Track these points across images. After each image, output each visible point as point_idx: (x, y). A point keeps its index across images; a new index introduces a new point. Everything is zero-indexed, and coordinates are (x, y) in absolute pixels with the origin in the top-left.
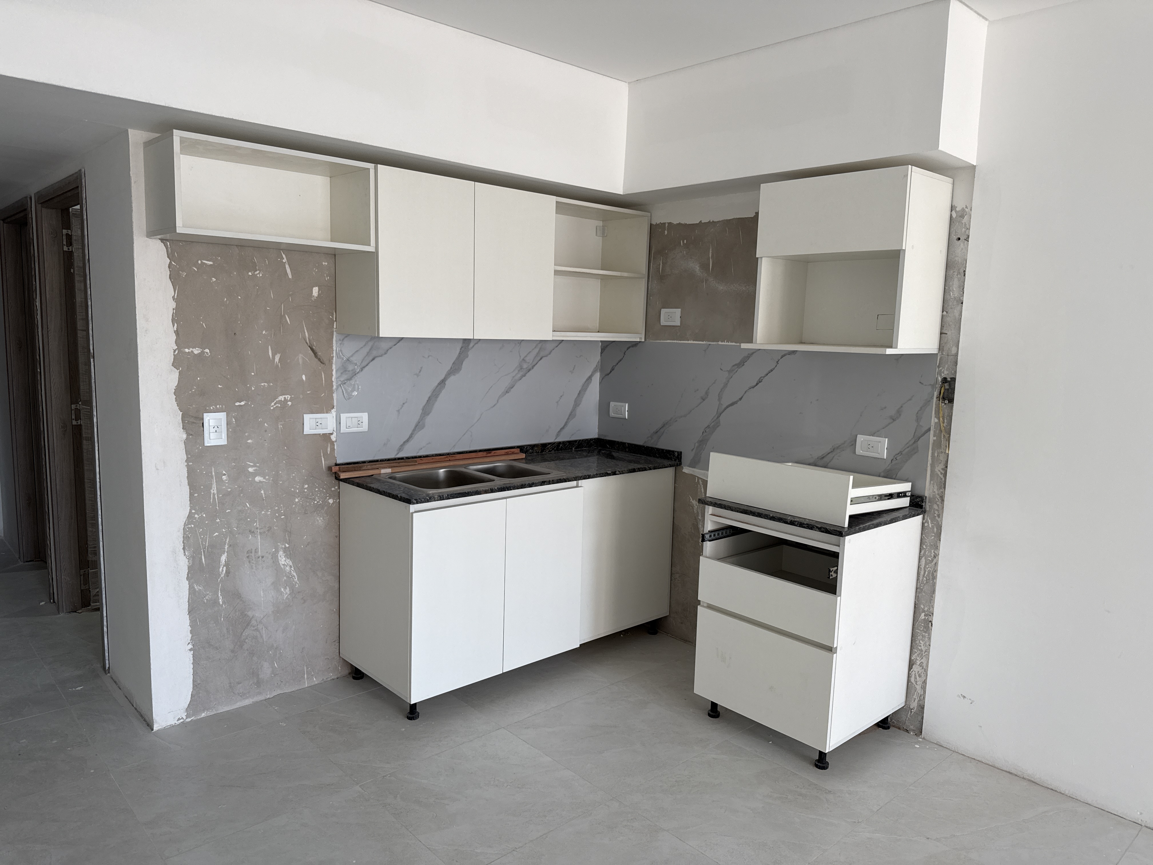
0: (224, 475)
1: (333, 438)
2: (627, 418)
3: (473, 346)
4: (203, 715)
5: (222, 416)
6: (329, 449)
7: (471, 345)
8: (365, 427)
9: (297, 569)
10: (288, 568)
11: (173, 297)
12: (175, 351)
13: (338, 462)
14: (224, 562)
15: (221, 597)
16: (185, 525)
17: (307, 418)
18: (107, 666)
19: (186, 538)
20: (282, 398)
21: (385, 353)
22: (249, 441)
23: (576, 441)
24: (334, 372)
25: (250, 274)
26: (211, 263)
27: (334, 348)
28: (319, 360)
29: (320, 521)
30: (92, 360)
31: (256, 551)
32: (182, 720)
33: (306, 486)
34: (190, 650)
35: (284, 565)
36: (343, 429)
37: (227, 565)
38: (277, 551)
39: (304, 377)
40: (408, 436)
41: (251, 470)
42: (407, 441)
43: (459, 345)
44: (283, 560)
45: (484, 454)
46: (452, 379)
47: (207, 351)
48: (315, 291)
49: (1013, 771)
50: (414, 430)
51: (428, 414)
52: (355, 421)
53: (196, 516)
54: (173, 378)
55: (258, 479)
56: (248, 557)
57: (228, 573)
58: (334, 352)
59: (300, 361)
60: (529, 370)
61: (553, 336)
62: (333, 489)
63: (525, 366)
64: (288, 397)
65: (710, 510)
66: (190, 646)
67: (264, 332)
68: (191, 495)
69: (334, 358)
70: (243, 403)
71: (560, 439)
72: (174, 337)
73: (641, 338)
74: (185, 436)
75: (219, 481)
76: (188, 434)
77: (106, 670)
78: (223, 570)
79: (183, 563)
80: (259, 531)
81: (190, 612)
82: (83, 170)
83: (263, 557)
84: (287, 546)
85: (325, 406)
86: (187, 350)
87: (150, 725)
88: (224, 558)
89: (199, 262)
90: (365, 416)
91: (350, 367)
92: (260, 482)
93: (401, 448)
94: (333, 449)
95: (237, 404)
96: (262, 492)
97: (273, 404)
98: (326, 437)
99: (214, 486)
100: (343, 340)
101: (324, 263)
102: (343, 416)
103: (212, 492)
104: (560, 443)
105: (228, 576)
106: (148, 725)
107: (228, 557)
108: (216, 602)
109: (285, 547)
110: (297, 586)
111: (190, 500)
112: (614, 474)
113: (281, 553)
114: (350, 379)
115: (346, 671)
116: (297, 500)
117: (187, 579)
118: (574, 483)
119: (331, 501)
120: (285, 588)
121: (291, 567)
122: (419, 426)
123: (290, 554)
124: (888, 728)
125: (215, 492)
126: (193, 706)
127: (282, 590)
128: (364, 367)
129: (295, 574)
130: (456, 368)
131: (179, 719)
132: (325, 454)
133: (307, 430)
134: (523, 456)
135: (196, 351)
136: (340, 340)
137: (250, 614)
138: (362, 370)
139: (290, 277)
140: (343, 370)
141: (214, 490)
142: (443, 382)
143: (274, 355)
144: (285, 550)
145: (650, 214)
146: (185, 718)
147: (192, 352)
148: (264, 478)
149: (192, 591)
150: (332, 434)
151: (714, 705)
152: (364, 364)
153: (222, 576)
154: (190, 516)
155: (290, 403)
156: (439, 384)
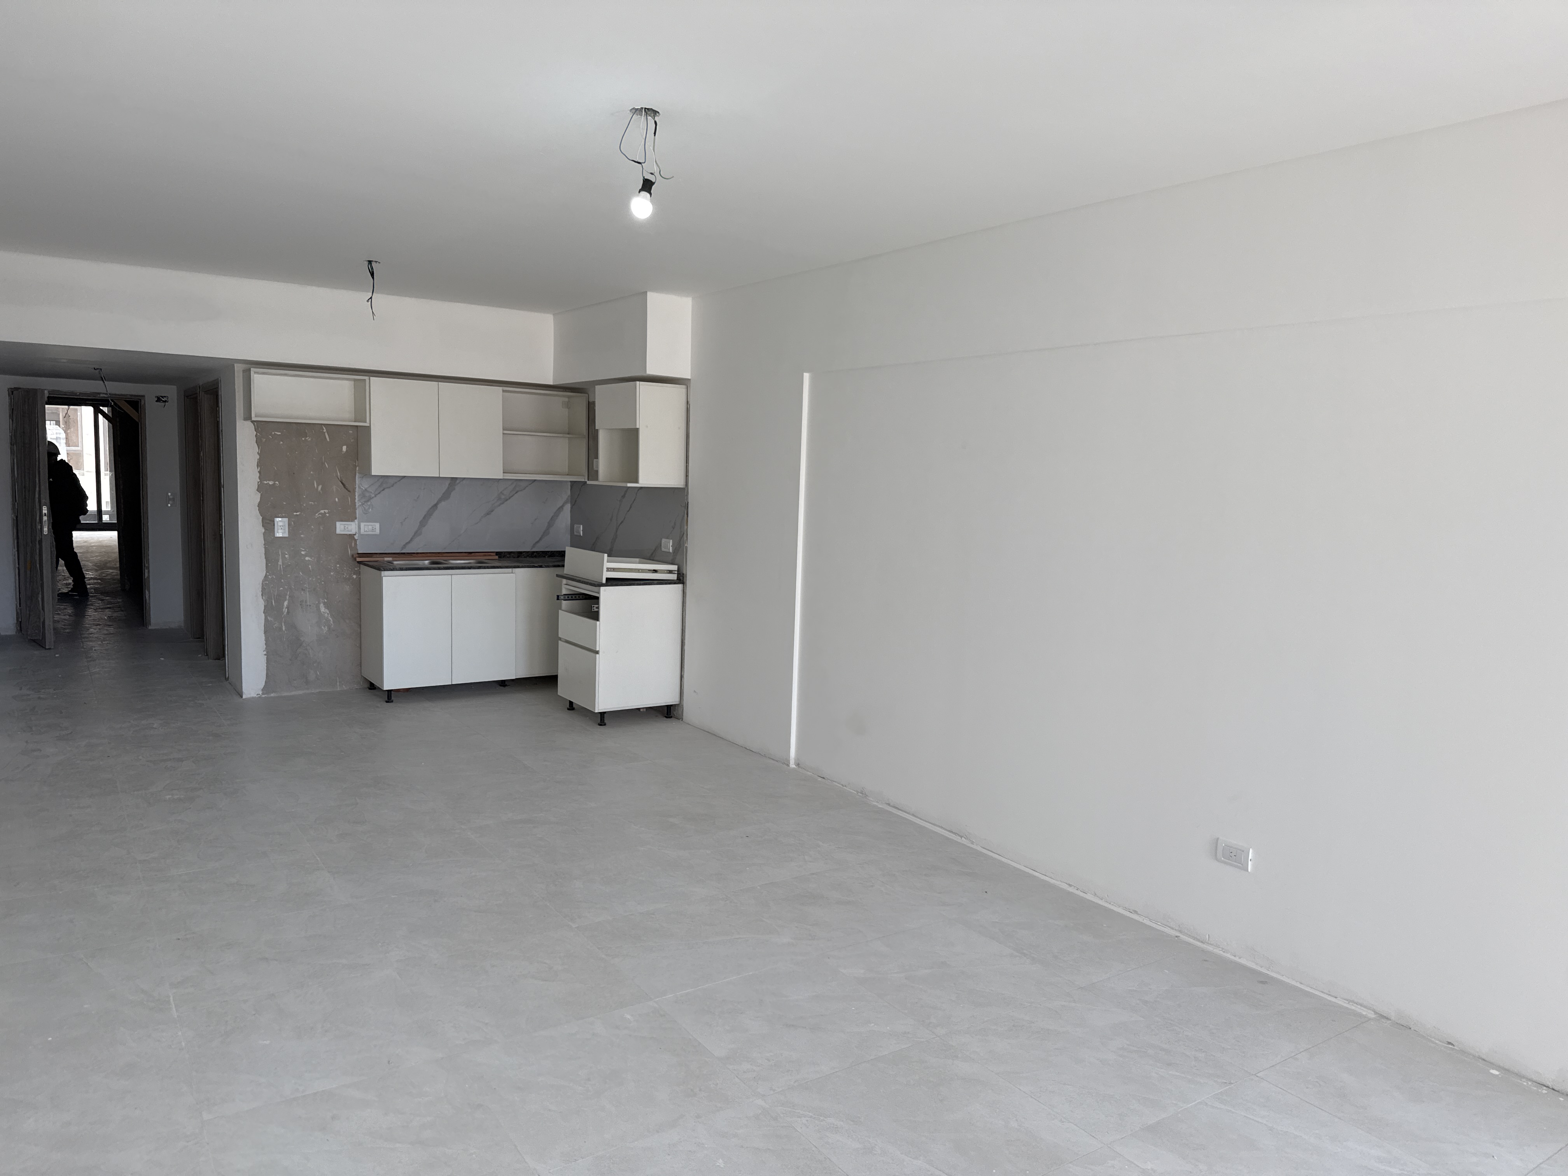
0: (287, 554)
1: (356, 537)
2: (582, 535)
3: (459, 483)
4: (272, 695)
5: (286, 520)
6: (353, 544)
7: (458, 481)
8: (378, 531)
9: (332, 616)
10: (326, 615)
11: (258, 453)
12: (258, 482)
13: (359, 552)
14: (286, 606)
15: (284, 627)
16: (263, 581)
17: (338, 524)
18: (227, 676)
19: (263, 589)
20: (322, 511)
21: (392, 486)
22: (302, 536)
23: (548, 552)
24: (357, 497)
25: (303, 439)
26: (279, 433)
27: (357, 483)
28: (347, 489)
29: (347, 588)
30: (222, 489)
31: (306, 602)
32: (259, 696)
33: (338, 566)
34: (265, 655)
35: (324, 612)
36: (362, 531)
37: (288, 608)
38: (319, 603)
39: (337, 500)
40: (409, 539)
41: (303, 553)
42: (409, 542)
43: (447, 483)
44: (323, 609)
45: (466, 554)
46: (443, 504)
47: (277, 483)
48: (344, 448)
49: (709, 731)
50: (414, 536)
51: (424, 526)
52: (370, 527)
53: (270, 577)
54: (257, 498)
55: (307, 558)
56: (301, 604)
57: (288, 612)
58: (357, 485)
59: (335, 490)
60: (507, 500)
61: (503, 476)
62: (356, 569)
63: (503, 497)
64: (326, 511)
65: (564, 581)
66: (265, 653)
67: (312, 472)
68: (267, 564)
69: (357, 489)
70: (298, 513)
71: (534, 550)
72: (258, 475)
73: (585, 479)
74: (263, 530)
75: (283, 557)
76: (266, 529)
77: (227, 679)
78: (285, 610)
79: (262, 604)
80: (308, 589)
81: (265, 632)
82: (220, 379)
83: (310, 606)
84: (326, 601)
85: (352, 518)
86: (265, 482)
87: (241, 695)
88: (286, 603)
89: (273, 433)
90: (377, 526)
91: (367, 494)
92: (309, 560)
93: (404, 546)
94: (356, 544)
95: (295, 514)
96: (310, 566)
97: (317, 515)
98: (352, 536)
99: (280, 560)
100: (363, 477)
101: (350, 432)
102: (362, 525)
103: (279, 563)
104: (534, 552)
105: (288, 614)
106: (239, 694)
107: (288, 603)
108: (281, 629)
109: (325, 602)
110: (332, 626)
111: (266, 567)
112: (541, 567)
113: (322, 605)
114: (368, 501)
115: (367, 685)
116: (332, 574)
117: (264, 612)
118: (510, 570)
119: (355, 576)
120: (324, 627)
121: (328, 614)
122: (417, 533)
123: (327, 606)
124: (671, 717)
125: (281, 564)
126: (266, 689)
127: (323, 627)
128: (377, 495)
129: (331, 619)
130: (446, 496)
131: (258, 695)
132: (351, 546)
133: (338, 531)
134: (497, 557)
135: (271, 483)
136: (360, 477)
137: (302, 639)
138: (375, 496)
139: (328, 440)
140: (363, 495)
141: (280, 563)
142: (436, 506)
143: (318, 485)
144: (324, 603)
145: (587, 395)
146: (261, 694)
147: (268, 483)
148: (311, 558)
149: (266, 620)
150: (355, 535)
151: (571, 703)
152: (377, 493)
153: (285, 614)
154: (266, 576)
155: (327, 515)
156: (433, 507)
